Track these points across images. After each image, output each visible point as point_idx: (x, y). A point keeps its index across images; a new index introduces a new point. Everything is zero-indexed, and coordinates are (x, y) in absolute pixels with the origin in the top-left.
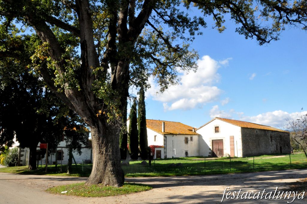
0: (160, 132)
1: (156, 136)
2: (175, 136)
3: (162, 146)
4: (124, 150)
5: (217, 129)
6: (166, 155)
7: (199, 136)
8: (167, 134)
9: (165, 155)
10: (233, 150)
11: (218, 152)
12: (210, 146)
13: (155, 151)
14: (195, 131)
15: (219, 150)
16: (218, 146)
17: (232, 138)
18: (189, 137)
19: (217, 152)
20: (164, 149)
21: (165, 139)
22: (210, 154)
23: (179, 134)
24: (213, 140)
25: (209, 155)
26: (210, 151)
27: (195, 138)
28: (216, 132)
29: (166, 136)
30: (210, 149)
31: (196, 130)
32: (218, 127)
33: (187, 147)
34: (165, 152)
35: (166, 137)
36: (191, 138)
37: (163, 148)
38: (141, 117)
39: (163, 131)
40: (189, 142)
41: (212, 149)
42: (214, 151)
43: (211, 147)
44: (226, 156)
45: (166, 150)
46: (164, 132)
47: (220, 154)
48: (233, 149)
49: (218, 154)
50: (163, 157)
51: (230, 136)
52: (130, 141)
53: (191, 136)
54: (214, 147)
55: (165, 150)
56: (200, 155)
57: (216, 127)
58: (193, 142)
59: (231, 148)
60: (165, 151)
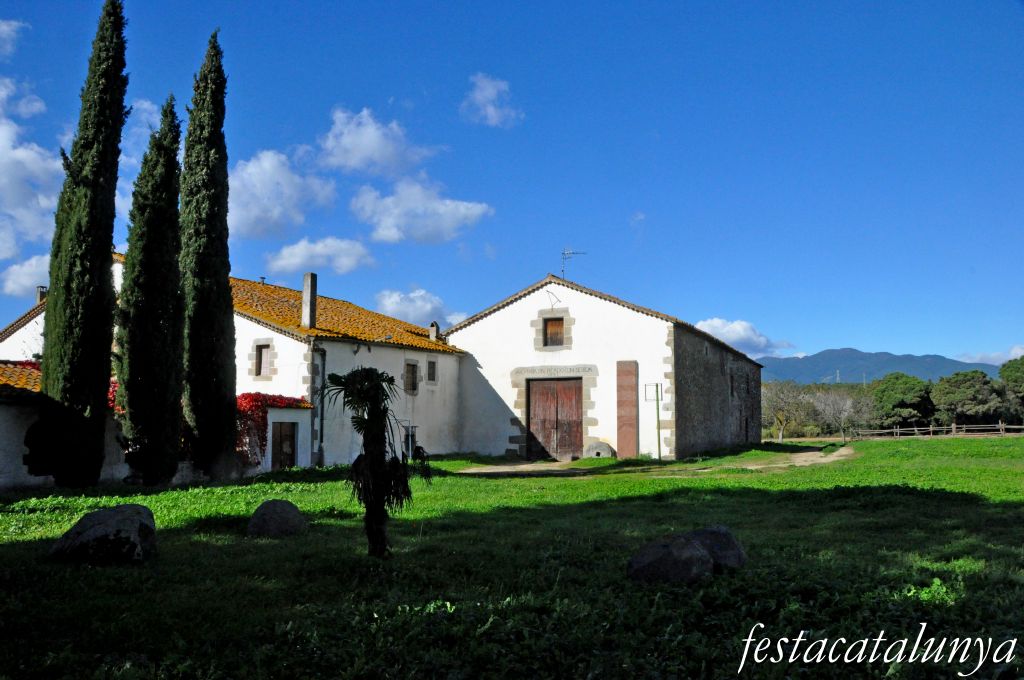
0: (291, 328)
1: (267, 346)
2: (363, 350)
3: (302, 400)
4: (87, 413)
5: (552, 330)
6: (321, 449)
7: (464, 358)
8: (326, 339)
9: (316, 450)
10: (630, 425)
11: (554, 437)
12: (517, 405)
13: (265, 425)
14: (439, 337)
15: (558, 425)
16: (553, 409)
17: (628, 373)
18: (422, 361)
19: (548, 437)
20: (314, 416)
21: (318, 361)
22: (515, 447)
23: (381, 345)
24: (529, 381)
25: (508, 451)
26: (516, 432)
27: (446, 366)
28: (546, 344)
29: (325, 346)
30: (515, 421)
31: (448, 334)
32: (561, 320)
33: (413, 408)
34: (318, 435)
35: (323, 354)
36: (432, 366)
37: (309, 412)
38: (200, 221)
39: (306, 320)
40: (423, 385)
41: (524, 423)
42: (533, 429)
43: (519, 413)
44: (598, 454)
45: (322, 420)
46: (313, 325)
47: (561, 444)
48: (629, 423)
49: (554, 444)
50: (304, 461)
51: (620, 364)
52: (126, 361)
53: (433, 357)
54: (538, 412)
55: (317, 421)
56: (465, 449)
57: (547, 322)
58: (437, 387)
59: (619, 418)
60: (317, 427)
